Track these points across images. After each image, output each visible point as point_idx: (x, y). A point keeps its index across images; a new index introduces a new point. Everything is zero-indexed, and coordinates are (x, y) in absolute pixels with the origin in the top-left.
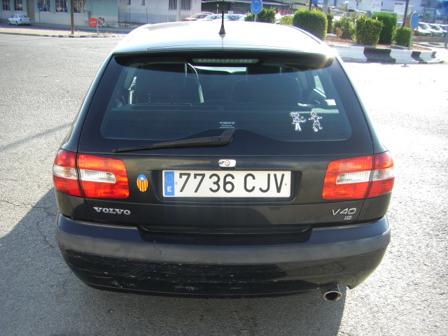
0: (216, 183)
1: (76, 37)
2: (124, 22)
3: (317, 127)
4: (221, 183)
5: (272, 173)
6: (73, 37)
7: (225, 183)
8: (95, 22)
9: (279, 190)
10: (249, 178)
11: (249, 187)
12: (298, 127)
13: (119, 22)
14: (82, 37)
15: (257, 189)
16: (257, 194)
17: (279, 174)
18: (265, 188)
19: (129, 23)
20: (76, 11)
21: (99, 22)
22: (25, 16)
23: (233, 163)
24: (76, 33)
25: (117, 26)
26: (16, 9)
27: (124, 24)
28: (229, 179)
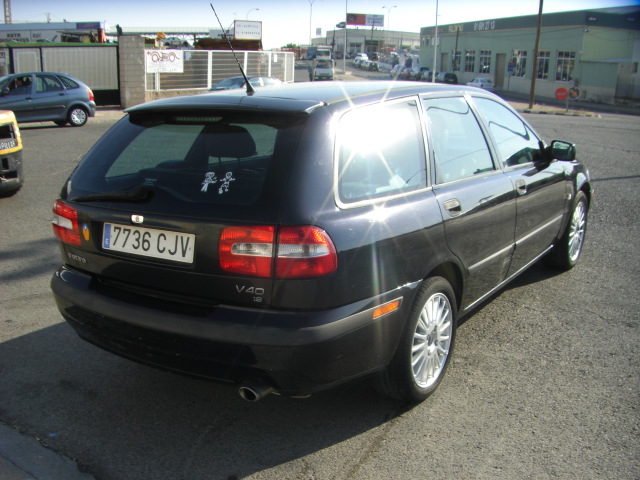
0: (137, 240)
1: (533, 113)
2: (624, 98)
3: (224, 189)
4: (141, 240)
5: (180, 235)
6: (529, 112)
7: (144, 241)
8: (564, 94)
9: (184, 255)
10: (162, 238)
11: (161, 249)
12: (205, 188)
13: (616, 97)
14: (541, 113)
15: (166, 251)
16: (166, 256)
17: (185, 236)
18: (173, 251)
19: (630, 99)
20: (540, 77)
21: (571, 94)
22: (489, 81)
23: (141, 219)
24: (536, 107)
25: (612, 102)
26: (480, 71)
27: (622, 101)
28: (147, 237)
